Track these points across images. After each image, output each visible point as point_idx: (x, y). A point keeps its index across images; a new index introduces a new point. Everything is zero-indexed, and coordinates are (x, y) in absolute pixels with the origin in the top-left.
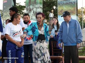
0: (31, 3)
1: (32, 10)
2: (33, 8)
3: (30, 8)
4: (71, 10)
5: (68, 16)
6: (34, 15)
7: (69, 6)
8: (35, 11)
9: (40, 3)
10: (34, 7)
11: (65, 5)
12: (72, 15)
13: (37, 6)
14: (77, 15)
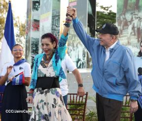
0: (128, 8)
1: (129, 23)
3: (125, 19)
6: (135, 35)
8: (136, 25)
10: (134, 16)
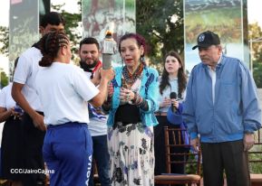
0: (99, 5)
2: (105, 20)
3: (95, 21)
4: (225, 27)
5: (214, 46)
7: (220, 15)
9: (128, 5)
11: (209, 11)
12: (231, 41)
13: (117, 14)
14: (246, 42)
